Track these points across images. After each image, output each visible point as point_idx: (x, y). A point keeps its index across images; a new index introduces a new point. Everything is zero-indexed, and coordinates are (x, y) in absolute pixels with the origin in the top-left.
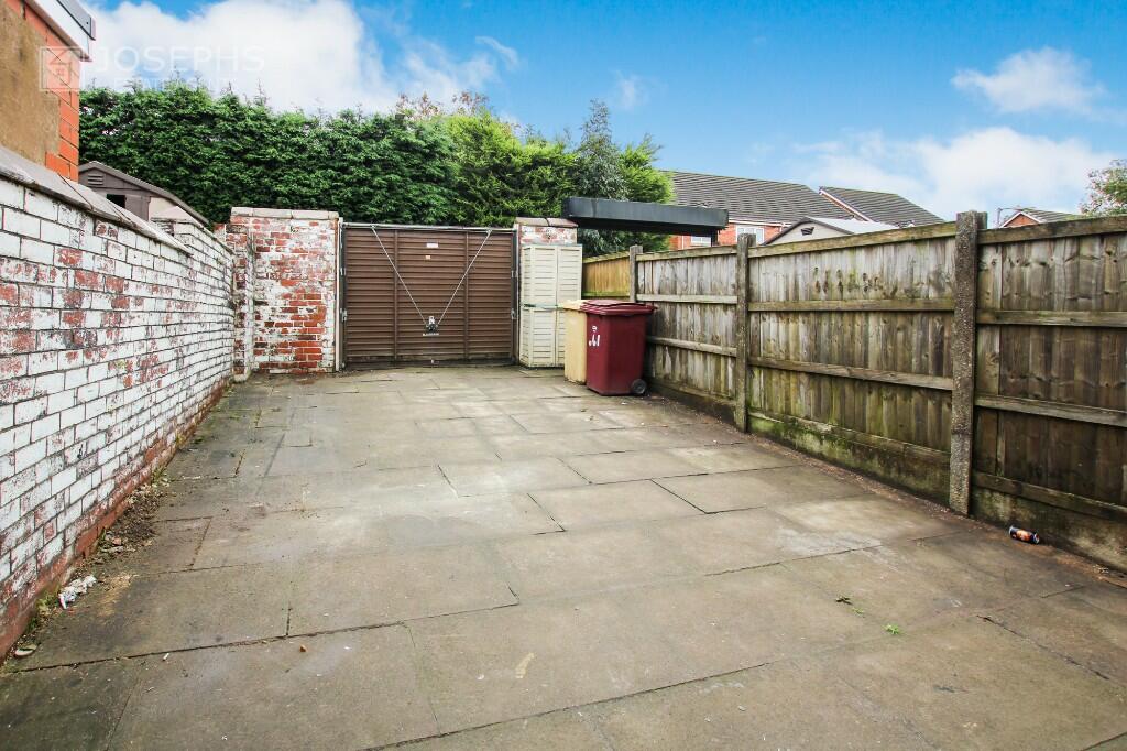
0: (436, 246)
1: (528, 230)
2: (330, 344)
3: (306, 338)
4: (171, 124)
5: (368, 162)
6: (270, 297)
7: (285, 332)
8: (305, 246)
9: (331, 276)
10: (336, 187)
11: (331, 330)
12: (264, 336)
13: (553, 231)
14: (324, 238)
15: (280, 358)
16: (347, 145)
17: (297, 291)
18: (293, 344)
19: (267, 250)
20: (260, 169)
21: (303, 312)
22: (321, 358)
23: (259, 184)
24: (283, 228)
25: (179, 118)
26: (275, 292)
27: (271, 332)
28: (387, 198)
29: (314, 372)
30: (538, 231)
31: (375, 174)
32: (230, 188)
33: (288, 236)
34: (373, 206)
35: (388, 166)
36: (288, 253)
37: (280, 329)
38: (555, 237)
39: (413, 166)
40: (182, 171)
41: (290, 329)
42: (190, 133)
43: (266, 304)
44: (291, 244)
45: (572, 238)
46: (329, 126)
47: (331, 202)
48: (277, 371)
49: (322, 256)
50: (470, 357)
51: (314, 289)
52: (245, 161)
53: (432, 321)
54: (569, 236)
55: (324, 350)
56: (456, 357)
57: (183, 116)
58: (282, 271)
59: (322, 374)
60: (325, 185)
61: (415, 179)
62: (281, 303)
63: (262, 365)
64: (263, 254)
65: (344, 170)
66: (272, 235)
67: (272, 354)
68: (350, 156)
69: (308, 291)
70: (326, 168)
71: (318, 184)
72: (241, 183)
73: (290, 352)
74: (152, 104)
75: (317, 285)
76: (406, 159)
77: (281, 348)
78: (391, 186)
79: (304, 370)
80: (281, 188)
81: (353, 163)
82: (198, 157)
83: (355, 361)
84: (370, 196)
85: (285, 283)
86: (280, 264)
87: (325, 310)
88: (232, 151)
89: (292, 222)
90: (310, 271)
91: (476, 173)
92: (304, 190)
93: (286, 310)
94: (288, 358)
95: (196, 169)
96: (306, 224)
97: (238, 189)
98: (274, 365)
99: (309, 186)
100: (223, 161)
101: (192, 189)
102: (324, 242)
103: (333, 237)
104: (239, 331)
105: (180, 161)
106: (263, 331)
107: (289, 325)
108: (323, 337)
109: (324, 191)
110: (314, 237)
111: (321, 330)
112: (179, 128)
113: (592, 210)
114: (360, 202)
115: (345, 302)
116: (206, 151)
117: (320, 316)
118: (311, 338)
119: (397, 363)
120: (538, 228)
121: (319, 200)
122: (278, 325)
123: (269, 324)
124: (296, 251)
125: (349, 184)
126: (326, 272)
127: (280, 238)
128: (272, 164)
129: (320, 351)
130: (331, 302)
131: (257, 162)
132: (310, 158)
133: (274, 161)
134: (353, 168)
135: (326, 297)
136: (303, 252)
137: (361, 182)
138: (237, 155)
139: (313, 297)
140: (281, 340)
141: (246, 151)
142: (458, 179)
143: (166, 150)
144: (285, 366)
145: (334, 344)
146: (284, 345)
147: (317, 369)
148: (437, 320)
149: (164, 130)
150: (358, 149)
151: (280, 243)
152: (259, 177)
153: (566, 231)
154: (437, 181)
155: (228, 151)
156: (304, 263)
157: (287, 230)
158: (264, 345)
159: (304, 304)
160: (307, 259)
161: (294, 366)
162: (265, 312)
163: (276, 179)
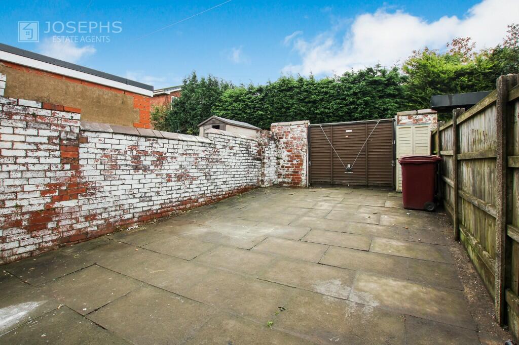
0: (351, 131)
1: (403, 118)
2: (305, 175)
3: (296, 172)
4: (280, 94)
5: (355, 94)
6: (283, 156)
7: (288, 170)
8: (296, 135)
9: (305, 147)
10: (341, 107)
11: (305, 169)
12: (281, 171)
13: (420, 117)
14: (302, 132)
15: (286, 180)
16: (345, 88)
17: (292, 154)
18: (291, 175)
19: (282, 138)
20: (310, 105)
21: (295, 162)
22: (301, 181)
23: (310, 110)
24: (288, 129)
25: (282, 91)
26: (285, 154)
27: (283, 170)
28: (365, 109)
29: (299, 186)
30: (409, 118)
31: (359, 98)
32: (300, 114)
33: (289, 132)
34: (358, 113)
35: (365, 94)
36: (289, 139)
37: (287, 169)
38: (422, 120)
39: (379, 91)
40: (284, 110)
41: (290, 169)
42: (286, 96)
43: (282, 159)
44: (290, 135)
45: (434, 119)
46: (339, 80)
47: (339, 114)
48: (285, 185)
49: (302, 140)
50: (369, 184)
51: (299, 152)
52: (305, 102)
53: (349, 166)
54: (432, 118)
55: (302, 178)
56: (361, 184)
57: (284, 90)
58: (287, 146)
59: (301, 187)
60: (336, 107)
61: (381, 97)
62: (287, 158)
63: (280, 182)
64: (281, 140)
65: (344, 99)
66: (284, 132)
67: (284, 178)
68: (346, 93)
69: (297, 154)
70: (335, 100)
71: (332, 107)
72: (303, 111)
73: (290, 178)
74: (274, 87)
75: (300, 151)
76: (375, 89)
77: (287, 176)
78: (366, 103)
79: (295, 185)
80: (318, 111)
81: (348, 95)
82: (289, 104)
83: (315, 182)
84: (356, 109)
85: (288, 151)
86: (286, 143)
87: (303, 161)
88: (300, 99)
89: (291, 127)
90: (297, 146)
91: (417, 88)
92: (327, 110)
93: (288, 161)
94: (289, 180)
95: (288, 108)
96: (296, 126)
97: (303, 114)
98: (284, 182)
99: (329, 109)
100: (297, 104)
101: (287, 116)
102: (303, 133)
103: (306, 131)
104: (263, 169)
105: (283, 106)
106: (281, 169)
107: (290, 167)
108: (302, 172)
109: (336, 110)
110: (298, 132)
111: (301, 169)
112: (282, 94)
113: (449, 101)
114: (352, 112)
115: (310, 158)
116: (291, 101)
117: (301, 164)
118: (297, 172)
119: (332, 185)
120: (410, 116)
121: (334, 114)
122: (286, 167)
123: (283, 167)
124: (292, 138)
125: (346, 105)
126: (303, 145)
127: (287, 133)
128: (315, 102)
129: (300, 178)
130: (305, 158)
131: (309, 102)
132: (330, 96)
133: (315, 100)
134: (347, 98)
135: (303, 156)
136: (295, 138)
137: (352, 103)
138: (302, 101)
139: (298, 156)
140: (287, 173)
141: (305, 98)
142: (406, 93)
143: (278, 103)
144: (288, 183)
145: (306, 175)
146: (288, 175)
147: (299, 185)
148: (351, 166)
149: (277, 96)
150: (350, 88)
151: (287, 135)
152: (310, 108)
153: (430, 116)
154: (393, 96)
155: (299, 100)
156: (295, 142)
157: (289, 130)
158: (281, 175)
159: (295, 159)
160: (296, 141)
161: (291, 183)
162: (281, 162)
163: (316, 107)
